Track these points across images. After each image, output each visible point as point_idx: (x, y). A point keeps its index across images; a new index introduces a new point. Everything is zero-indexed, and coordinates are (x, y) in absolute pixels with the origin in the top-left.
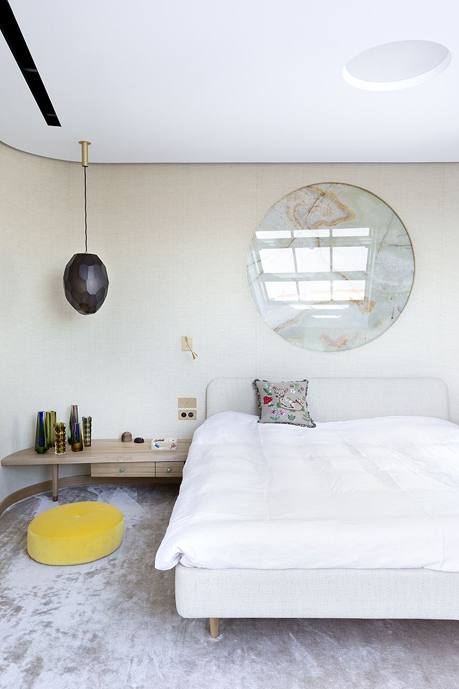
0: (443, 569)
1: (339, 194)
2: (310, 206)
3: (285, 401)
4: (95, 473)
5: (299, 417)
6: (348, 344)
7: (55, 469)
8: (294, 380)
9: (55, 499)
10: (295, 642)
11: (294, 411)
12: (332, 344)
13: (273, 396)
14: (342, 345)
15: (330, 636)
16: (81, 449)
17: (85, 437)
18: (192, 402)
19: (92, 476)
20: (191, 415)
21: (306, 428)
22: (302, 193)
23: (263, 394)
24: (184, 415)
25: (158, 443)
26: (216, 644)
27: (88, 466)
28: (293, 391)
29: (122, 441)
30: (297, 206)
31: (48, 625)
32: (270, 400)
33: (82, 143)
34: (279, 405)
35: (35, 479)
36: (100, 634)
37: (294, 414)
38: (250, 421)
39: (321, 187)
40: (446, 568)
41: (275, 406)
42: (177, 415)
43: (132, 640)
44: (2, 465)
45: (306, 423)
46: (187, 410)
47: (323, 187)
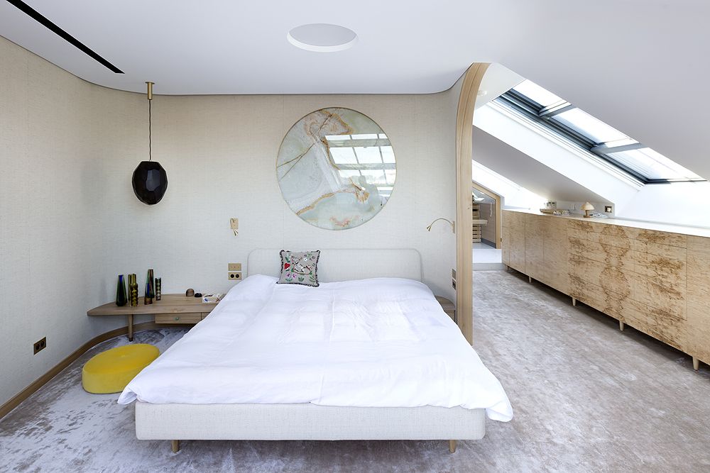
0: (321, 403)
1: (341, 115)
2: (321, 124)
3: (299, 267)
4: (159, 321)
5: (307, 279)
6: (351, 224)
7: (131, 317)
8: (310, 251)
9: (131, 340)
10: (230, 456)
11: (303, 274)
12: (339, 224)
13: (291, 263)
14: (346, 225)
15: (257, 452)
16: (151, 302)
17: (157, 293)
18: (238, 266)
19: (156, 322)
20: (237, 276)
21: (311, 287)
22: (315, 115)
23: (285, 262)
24: (232, 276)
25: (207, 298)
26: (173, 458)
27: (153, 315)
28: (305, 259)
29: (187, 295)
30: (312, 123)
31: (62, 442)
32: (289, 265)
33: (148, 83)
34: (292, 271)
35: (120, 325)
36: (94, 449)
37: (303, 277)
38: (271, 282)
39: (329, 110)
40: (324, 402)
41: (290, 271)
42: (227, 276)
43: (114, 455)
44: (88, 315)
45: (311, 283)
46: (235, 272)
47: (330, 111)
